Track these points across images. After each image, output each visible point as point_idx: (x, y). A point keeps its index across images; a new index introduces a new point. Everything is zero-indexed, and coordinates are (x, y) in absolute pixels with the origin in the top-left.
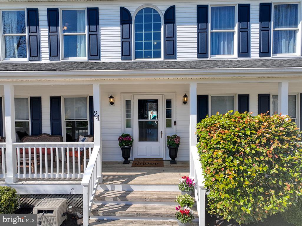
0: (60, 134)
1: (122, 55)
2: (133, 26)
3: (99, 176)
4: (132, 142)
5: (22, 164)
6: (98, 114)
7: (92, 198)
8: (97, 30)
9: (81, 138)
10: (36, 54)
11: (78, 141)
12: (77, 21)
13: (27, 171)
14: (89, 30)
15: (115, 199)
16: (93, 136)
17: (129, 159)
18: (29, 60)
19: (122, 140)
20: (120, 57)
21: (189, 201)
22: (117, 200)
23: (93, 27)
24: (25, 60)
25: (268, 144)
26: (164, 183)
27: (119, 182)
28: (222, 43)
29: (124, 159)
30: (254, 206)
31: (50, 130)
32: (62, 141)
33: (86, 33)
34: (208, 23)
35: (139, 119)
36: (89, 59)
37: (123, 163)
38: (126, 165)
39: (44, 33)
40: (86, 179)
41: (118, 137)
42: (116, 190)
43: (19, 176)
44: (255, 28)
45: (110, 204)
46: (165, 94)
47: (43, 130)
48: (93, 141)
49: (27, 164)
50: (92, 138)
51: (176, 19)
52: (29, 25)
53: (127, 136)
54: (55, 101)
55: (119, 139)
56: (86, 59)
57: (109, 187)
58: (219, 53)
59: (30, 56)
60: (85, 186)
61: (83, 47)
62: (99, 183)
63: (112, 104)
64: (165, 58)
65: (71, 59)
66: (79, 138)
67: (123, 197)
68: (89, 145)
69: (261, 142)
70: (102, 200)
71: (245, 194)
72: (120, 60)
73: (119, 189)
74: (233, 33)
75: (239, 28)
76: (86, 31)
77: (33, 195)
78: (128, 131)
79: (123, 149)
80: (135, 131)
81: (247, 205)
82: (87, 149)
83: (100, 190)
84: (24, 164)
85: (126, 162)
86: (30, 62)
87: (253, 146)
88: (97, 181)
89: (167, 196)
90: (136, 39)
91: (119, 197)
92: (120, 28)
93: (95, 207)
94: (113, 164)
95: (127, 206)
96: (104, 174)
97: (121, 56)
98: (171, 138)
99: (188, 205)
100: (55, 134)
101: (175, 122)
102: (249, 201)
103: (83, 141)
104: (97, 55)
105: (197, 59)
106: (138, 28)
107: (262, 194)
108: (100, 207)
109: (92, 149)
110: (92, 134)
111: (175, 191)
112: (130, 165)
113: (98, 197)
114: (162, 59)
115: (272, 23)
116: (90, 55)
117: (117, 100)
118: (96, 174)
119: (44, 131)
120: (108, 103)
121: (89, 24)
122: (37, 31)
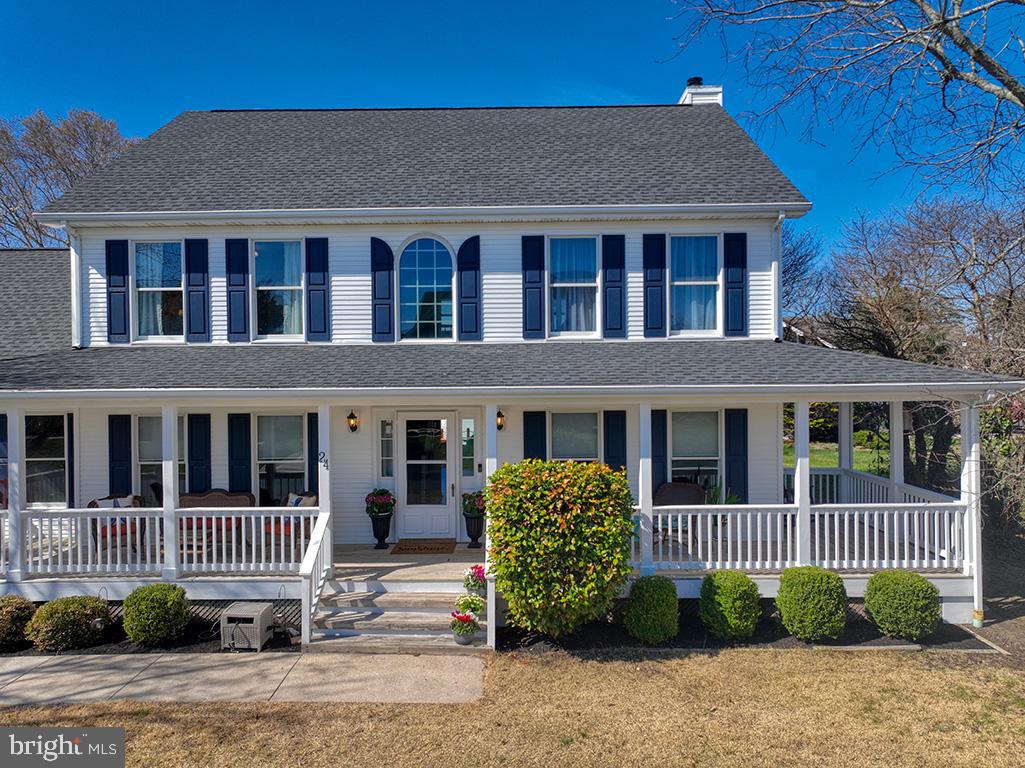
0: (248, 490)
1: (375, 332)
2: (396, 274)
3: (327, 567)
4: (393, 505)
5: (190, 547)
6: (327, 457)
7: (315, 601)
8: (326, 282)
9: (293, 497)
10: (200, 328)
11: (285, 505)
12: (283, 260)
13: (200, 560)
14: (309, 283)
15: (354, 604)
16: (317, 494)
17: (386, 540)
18: (188, 339)
19: (373, 503)
20: (371, 336)
21: (475, 604)
22: (357, 606)
23: (317, 276)
24: (180, 339)
25: (565, 509)
26: (441, 578)
27: (362, 578)
28: (574, 307)
29: (376, 541)
30: (548, 597)
31: (227, 482)
32: (252, 504)
33: (303, 286)
34: (544, 269)
35: (408, 459)
36: (309, 338)
37: (375, 548)
38: (381, 551)
39: (218, 286)
40: (306, 566)
41: (366, 495)
42: (357, 591)
43: (185, 566)
44: (635, 282)
45: (346, 613)
46: (461, 409)
47: (212, 483)
48: (316, 504)
49: (200, 548)
50: (314, 497)
51: (482, 262)
52: (189, 271)
53: (384, 493)
54: (239, 424)
55: (367, 500)
56: (302, 338)
57: (344, 586)
58: (568, 328)
59: (189, 331)
60: (306, 577)
61: (297, 314)
62: (326, 579)
63: (354, 428)
64: (460, 338)
65: (271, 339)
66: (287, 499)
67: (368, 601)
68: (310, 512)
69: (555, 507)
70: (332, 606)
71: (532, 581)
72: (370, 342)
73: (362, 589)
74: (594, 289)
75: (605, 280)
76: (303, 283)
77: (211, 601)
78: (386, 483)
79: (375, 520)
80: (399, 484)
81: (536, 596)
82: (307, 520)
83: (330, 591)
84: (195, 547)
85: (381, 545)
86: (189, 344)
87: (543, 512)
88: (324, 575)
89: (442, 600)
90: (402, 300)
91: (361, 600)
92: (370, 278)
93: (321, 614)
94: (355, 550)
95: (375, 615)
96: (337, 565)
97: (373, 334)
98: (470, 497)
99: (473, 610)
100: (239, 489)
101: (480, 466)
102: (539, 591)
103: (296, 504)
104: (325, 332)
105: (522, 340)
106: (405, 278)
107: (559, 581)
108: (328, 616)
109: (316, 518)
110: (314, 490)
111: (458, 592)
112: (389, 551)
113: (326, 602)
114: (454, 340)
115: (668, 271)
116: (310, 330)
117: (363, 421)
118: (322, 565)
119: (215, 485)
120: (346, 427)
121: (309, 270)
122: (206, 283)
